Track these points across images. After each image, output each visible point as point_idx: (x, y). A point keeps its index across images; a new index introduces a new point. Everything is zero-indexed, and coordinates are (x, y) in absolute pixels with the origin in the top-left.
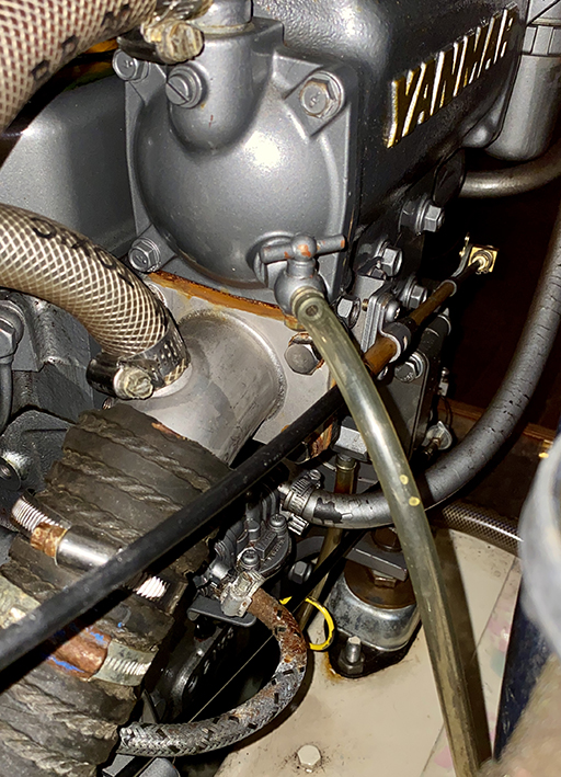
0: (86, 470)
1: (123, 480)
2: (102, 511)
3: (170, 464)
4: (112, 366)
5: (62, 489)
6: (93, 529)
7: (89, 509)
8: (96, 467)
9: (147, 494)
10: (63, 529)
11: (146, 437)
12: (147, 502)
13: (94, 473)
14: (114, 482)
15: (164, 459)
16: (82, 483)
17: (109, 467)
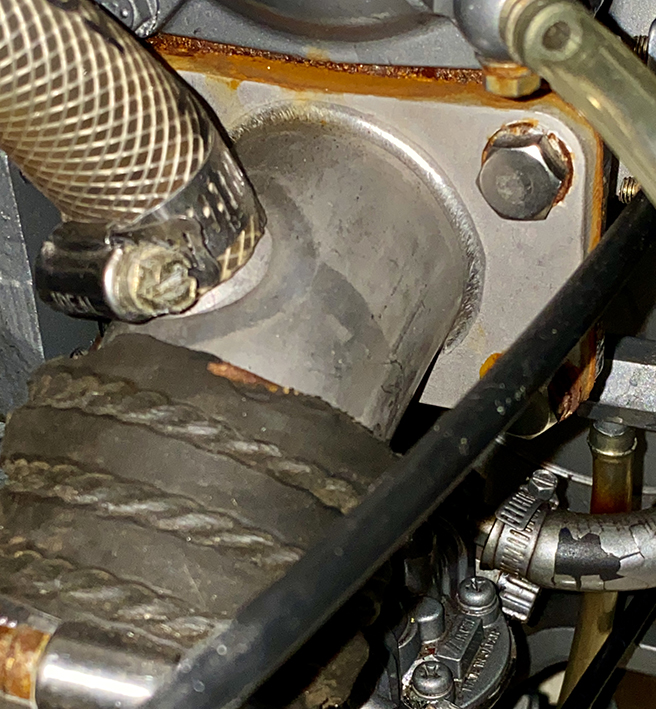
0: (69, 495)
1: (158, 506)
2: (122, 582)
3: (261, 458)
4: (95, 247)
5: (20, 547)
6: (107, 626)
7: (93, 583)
8: (91, 486)
9: (219, 532)
10: (40, 635)
11: (196, 401)
12: (222, 549)
13: (88, 499)
14: (138, 513)
15: (243, 446)
16: (67, 525)
17: (122, 481)
